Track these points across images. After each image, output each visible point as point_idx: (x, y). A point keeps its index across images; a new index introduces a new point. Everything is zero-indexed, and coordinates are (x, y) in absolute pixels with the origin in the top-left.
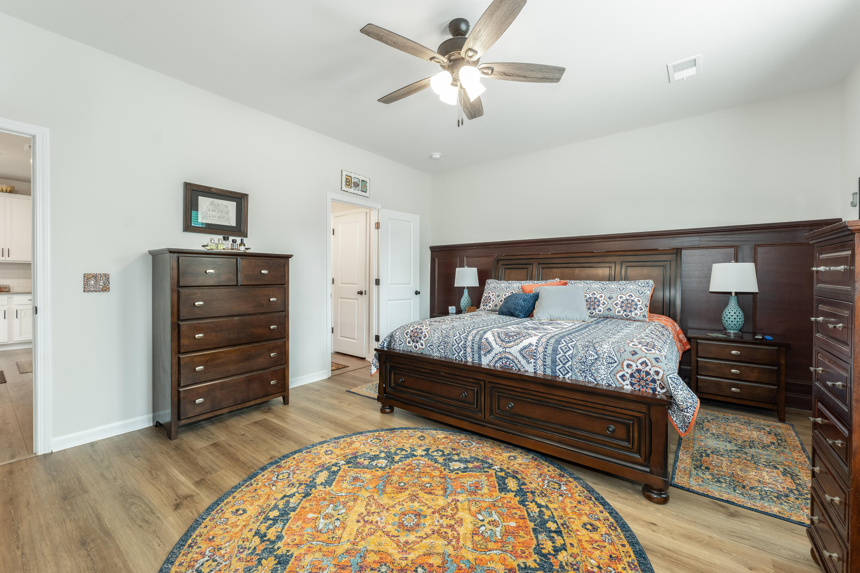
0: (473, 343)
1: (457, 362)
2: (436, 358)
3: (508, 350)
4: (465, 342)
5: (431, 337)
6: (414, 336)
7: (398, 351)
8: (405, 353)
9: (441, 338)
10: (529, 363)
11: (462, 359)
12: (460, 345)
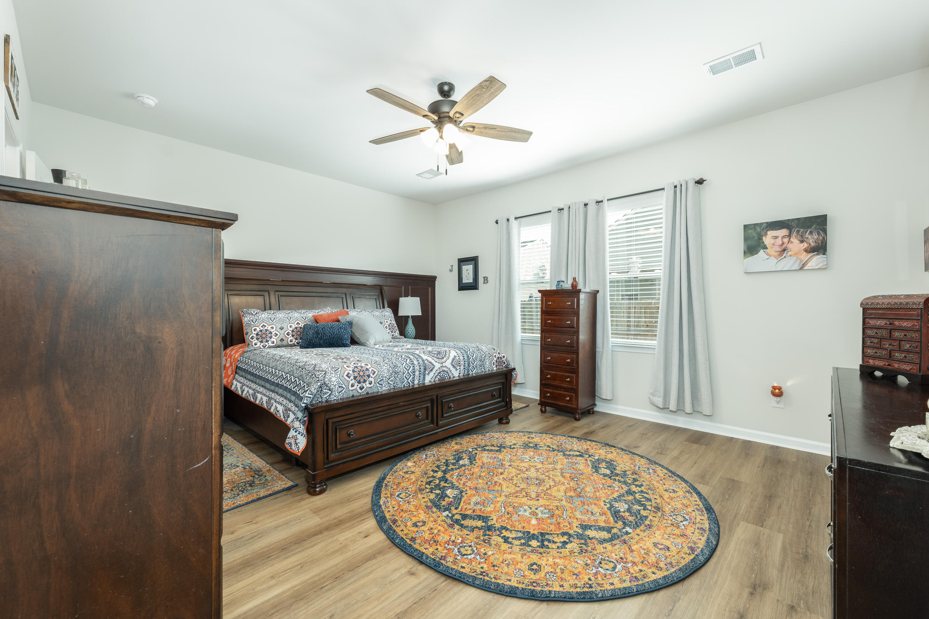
0: (420, 366)
1: (405, 388)
2: (384, 392)
3: (444, 364)
4: (414, 367)
5: (380, 372)
6: (360, 376)
7: (335, 402)
8: (345, 400)
9: (391, 369)
10: (457, 370)
11: (410, 384)
12: (409, 371)
